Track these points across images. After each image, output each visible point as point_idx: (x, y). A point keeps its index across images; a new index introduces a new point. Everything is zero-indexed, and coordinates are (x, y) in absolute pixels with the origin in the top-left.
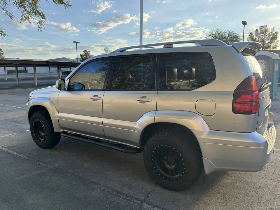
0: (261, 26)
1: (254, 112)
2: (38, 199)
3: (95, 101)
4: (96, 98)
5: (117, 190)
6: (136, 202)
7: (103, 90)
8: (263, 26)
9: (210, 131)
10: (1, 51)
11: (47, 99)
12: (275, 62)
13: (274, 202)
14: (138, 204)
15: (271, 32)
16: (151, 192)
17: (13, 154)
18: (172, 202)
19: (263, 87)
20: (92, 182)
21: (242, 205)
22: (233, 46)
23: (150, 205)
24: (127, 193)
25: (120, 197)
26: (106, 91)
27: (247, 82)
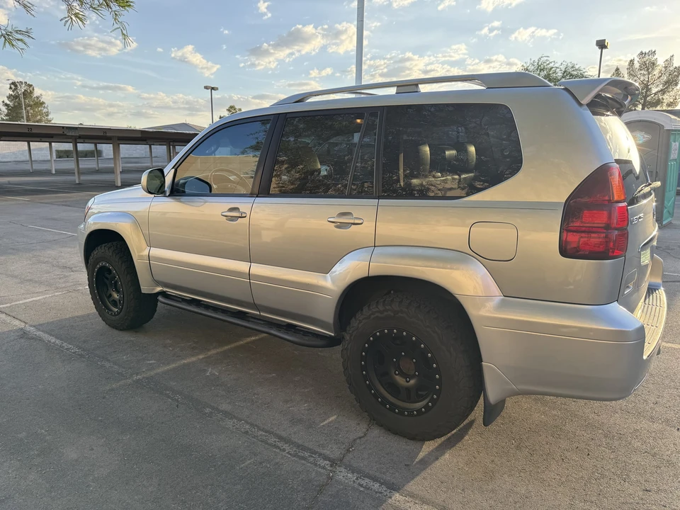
0: (642, 52)
1: (615, 254)
2: (92, 449)
3: (232, 221)
4: (235, 215)
5: (278, 432)
6: (319, 465)
7: (252, 195)
8: (647, 52)
9: (503, 300)
10: (44, 107)
11: (125, 215)
12: (672, 137)
13: (655, 475)
14: (324, 468)
15: (666, 67)
16: (358, 441)
17: (48, 341)
18: (406, 465)
19: (639, 192)
20: (222, 411)
21: (575, 478)
22: (566, 89)
23: (353, 473)
24: (300, 442)
25: (284, 450)
26: (258, 200)
27: (599, 179)
